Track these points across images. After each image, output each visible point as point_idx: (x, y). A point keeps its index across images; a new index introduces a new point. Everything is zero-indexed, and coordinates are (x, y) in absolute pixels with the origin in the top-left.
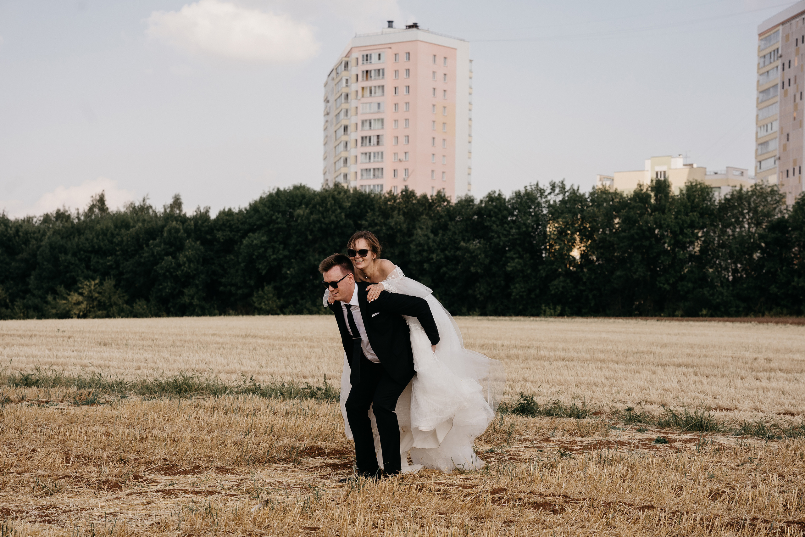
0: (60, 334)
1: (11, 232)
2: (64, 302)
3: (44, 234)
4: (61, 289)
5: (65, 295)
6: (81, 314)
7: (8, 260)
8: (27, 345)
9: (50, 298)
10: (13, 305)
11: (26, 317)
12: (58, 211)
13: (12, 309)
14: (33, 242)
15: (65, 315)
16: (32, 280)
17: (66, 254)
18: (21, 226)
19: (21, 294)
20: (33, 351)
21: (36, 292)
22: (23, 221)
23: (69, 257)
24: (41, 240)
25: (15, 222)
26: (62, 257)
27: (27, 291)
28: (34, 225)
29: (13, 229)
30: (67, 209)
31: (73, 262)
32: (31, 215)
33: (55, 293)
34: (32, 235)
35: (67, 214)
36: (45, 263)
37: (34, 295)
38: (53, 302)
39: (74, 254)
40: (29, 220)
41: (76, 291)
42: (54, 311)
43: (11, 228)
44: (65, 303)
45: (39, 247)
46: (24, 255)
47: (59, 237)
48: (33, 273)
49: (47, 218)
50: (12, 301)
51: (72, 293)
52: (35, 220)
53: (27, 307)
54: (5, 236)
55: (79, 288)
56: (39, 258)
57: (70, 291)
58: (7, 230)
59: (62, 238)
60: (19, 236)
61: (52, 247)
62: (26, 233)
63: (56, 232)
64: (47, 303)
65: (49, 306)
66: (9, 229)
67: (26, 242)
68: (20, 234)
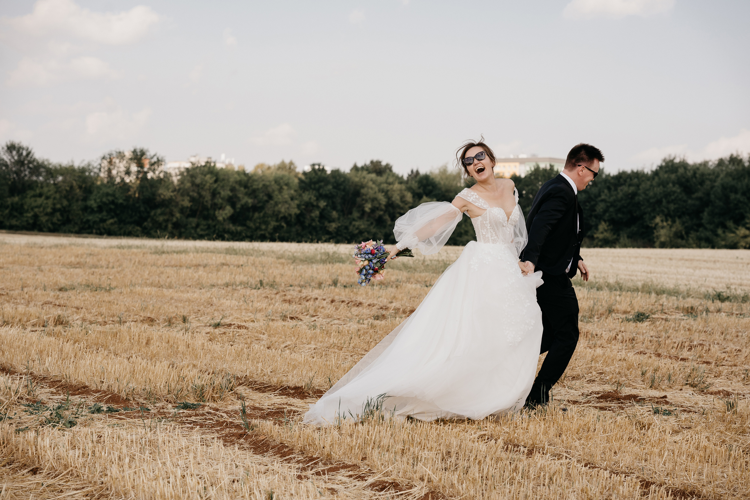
0: (739, 261)
1: (689, 174)
2: (732, 235)
3: (718, 176)
4: (730, 224)
5: (734, 230)
6: (748, 246)
7: (685, 198)
8: (712, 269)
9: (720, 231)
10: (688, 236)
11: (699, 247)
12: (732, 155)
13: (687, 240)
14: (708, 183)
15: (734, 246)
16: (705, 215)
17: (736, 192)
18: (698, 169)
19: (695, 227)
20: (718, 273)
21: (708, 226)
22: (700, 165)
23: (739, 196)
24: (715, 181)
25: (693, 166)
26: (733, 196)
27: (700, 225)
28: (709, 169)
29: (692, 172)
30: (740, 153)
31: (742, 199)
32: (707, 159)
33: (725, 227)
34: (707, 177)
35: (739, 158)
36: (717, 201)
37: (706, 229)
38: (723, 235)
39: (744, 194)
40: (705, 164)
41: (744, 225)
42: (723, 243)
43: (689, 171)
44: (733, 237)
45: (712, 187)
46: (699, 194)
47: (730, 179)
48: (706, 209)
49: (721, 162)
50: (687, 233)
51: (740, 228)
52: (710, 163)
53: (700, 239)
54: (684, 177)
55: (747, 223)
56: (712, 196)
57: (738, 225)
58: (685, 172)
59: (734, 179)
60: (696, 177)
61: (724, 187)
62: (703, 175)
63: (729, 174)
64: (717, 235)
65: (719, 239)
66: (688, 172)
67: (702, 183)
68: (697, 176)
